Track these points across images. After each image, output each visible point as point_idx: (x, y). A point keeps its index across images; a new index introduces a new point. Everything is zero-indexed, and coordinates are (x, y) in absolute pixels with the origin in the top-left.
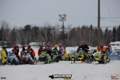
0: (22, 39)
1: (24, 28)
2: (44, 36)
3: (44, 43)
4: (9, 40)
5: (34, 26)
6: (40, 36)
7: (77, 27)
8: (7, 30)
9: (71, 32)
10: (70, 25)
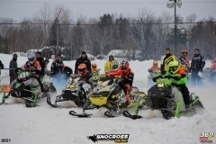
0: (96, 43)
1: (99, 20)
2: (137, 36)
3: (138, 52)
4: (69, 45)
5: (118, 17)
6: (130, 37)
7: (208, 19)
8: (66, 24)
9: (194, 29)
10: (194, 16)
